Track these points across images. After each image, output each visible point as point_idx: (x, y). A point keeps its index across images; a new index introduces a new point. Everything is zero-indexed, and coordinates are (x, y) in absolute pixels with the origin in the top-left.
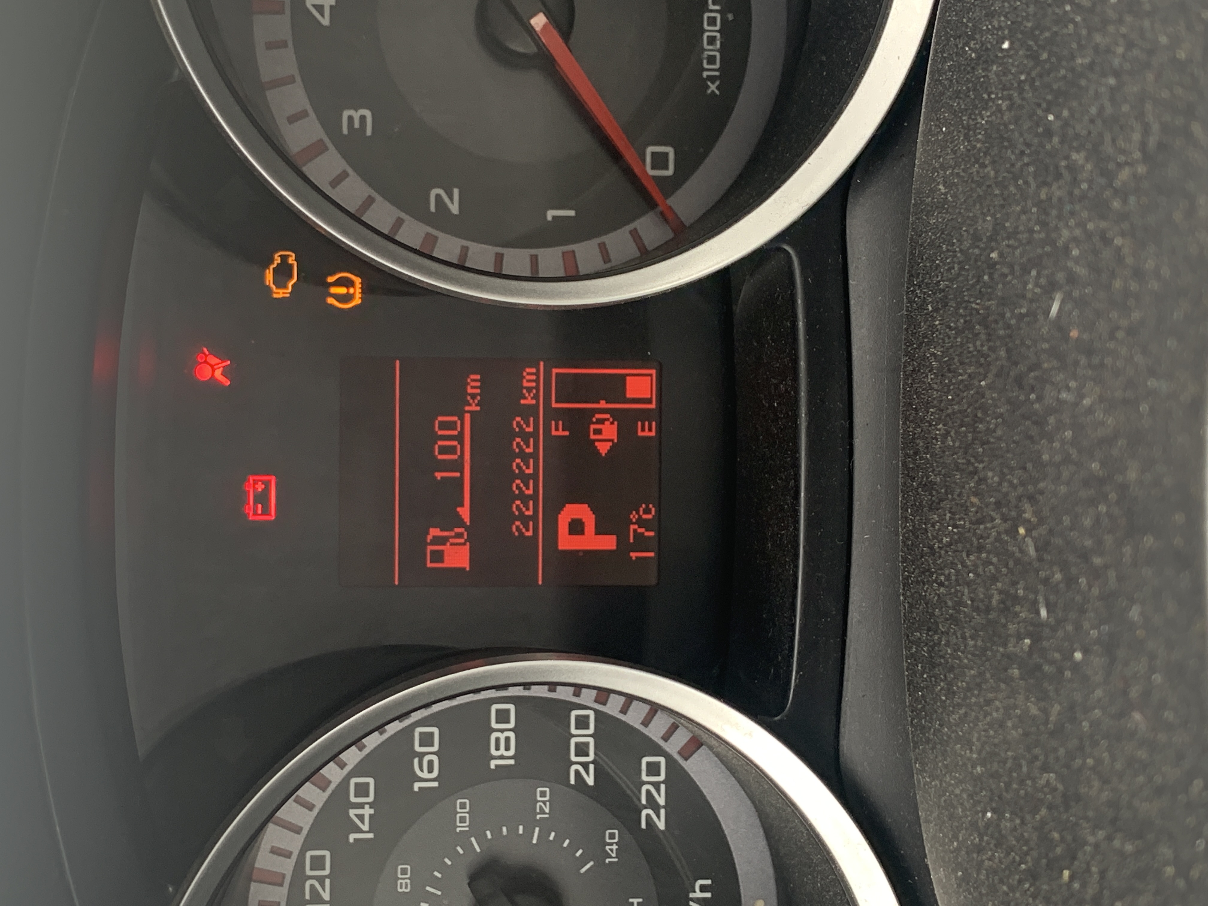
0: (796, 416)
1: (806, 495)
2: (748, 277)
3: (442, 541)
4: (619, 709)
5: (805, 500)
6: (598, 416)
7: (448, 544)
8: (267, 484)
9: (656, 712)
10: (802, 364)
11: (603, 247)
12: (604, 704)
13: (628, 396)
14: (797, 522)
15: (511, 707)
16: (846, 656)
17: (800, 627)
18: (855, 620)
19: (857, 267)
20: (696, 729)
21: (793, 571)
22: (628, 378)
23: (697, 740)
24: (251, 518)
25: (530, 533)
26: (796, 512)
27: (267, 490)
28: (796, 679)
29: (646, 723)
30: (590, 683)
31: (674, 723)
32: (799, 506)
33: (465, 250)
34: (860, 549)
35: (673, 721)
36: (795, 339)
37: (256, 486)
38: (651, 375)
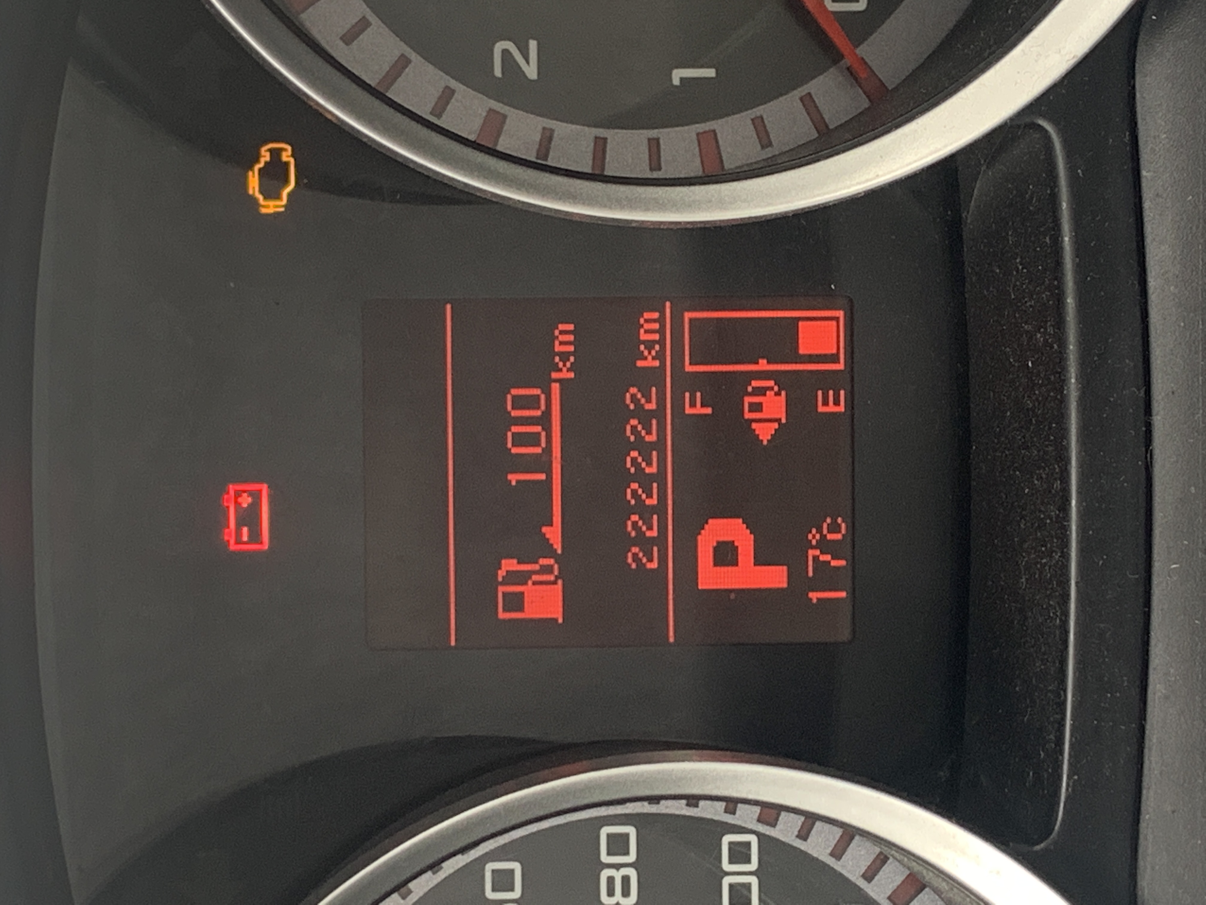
0: (1063, 382)
1: (1079, 502)
2: (983, 168)
3: (521, 578)
4: (796, 833)
5: (1079, 511)
6: (754, 383)
7: (530, 583)
8: (257, 496)
9: (852, 838)
10: (1070, 301)
11: (759, 124)
12: (773, 825)
13: (801, 352)
14: (1065, 544)
15: (631, 831)
16: (1146, 751)
17: (1074, 708)
18: (1159, 694)
19: (1153, 150)
20: (914, 864)
21: (1061, 620)
22: (801, 323)
23: (917, 880)
24: (233, 547)
25: (654, 565)
26: (1065, 530)
27: (256, 506)
28: (1068, 785)
29: (838, 853)
30: (751, 797)
31: (881, 853)
32: (1069, 521)
33: (547, 137)
34: (1164, 584)
35: (877, 850)
36: (1059, 263)
37: (240, 500)
38: (837, 319)
